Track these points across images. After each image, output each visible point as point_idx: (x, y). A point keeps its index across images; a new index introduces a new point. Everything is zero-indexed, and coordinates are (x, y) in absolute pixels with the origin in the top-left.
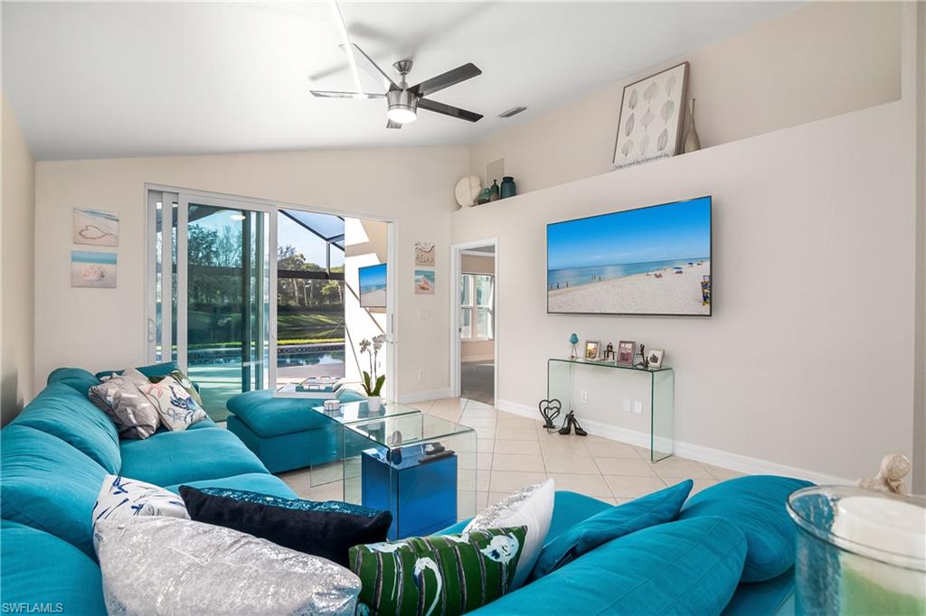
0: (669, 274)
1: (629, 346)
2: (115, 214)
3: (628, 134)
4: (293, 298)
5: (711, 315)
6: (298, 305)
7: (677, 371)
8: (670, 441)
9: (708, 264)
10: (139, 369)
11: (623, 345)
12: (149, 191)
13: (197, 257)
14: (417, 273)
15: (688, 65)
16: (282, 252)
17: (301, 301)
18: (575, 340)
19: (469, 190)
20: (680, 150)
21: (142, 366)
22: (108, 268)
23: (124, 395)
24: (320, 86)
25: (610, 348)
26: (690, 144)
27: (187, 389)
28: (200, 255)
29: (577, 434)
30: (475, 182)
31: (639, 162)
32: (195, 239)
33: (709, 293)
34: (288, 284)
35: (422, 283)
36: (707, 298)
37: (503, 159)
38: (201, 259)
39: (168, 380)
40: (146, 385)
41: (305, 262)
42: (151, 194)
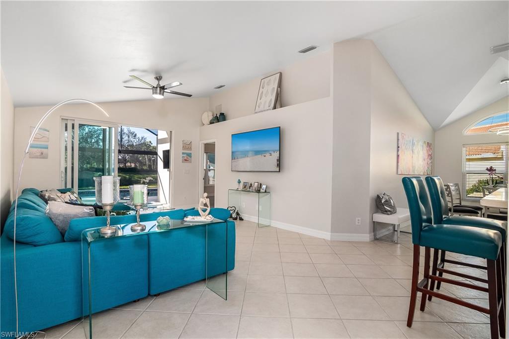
0: (268, 155)
1: (257, 184)
2: (47, 128)
3: (260, 99)
4: (145, 165)
5: (279, 171)
6: (148, 169)
7: (271, 193)
8: (269, 220)
9: (278, 152)
10: (58, 190)
12: (62, 119)
13: (91, 142)
14: (183, 153)
15: (281, 74)
16: (139, 140)
17: (150, 166)
18: (239, 182)
19: (207, 117)
20: (275, 108)
21: (60, 188)
22: (44, 151)
23: (51, 196)
24: (127, 84)
25: (251, 185)
26: (278, 105)
27: (76, 197)
28: (93, 141)
29: (240, 220)
30: (210, 114)
31: (262, 111)
32: (90, 132)
33: (279, 163)
34: (143, 157)
35: (185, 158)
36: (279, 165)
37: (221, 105)
38: (94, 142)
39: (68, 193)
40: (59, 194)
41: (152, 145)
42: (63, 120)
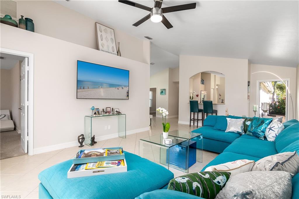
1: (109, 109)
3: (102, 40)
9: (128, 87)
11: (107, 109)
15: (114, 31)
18: (93, 109)
25: (103, 110)
33: (128, 94)
